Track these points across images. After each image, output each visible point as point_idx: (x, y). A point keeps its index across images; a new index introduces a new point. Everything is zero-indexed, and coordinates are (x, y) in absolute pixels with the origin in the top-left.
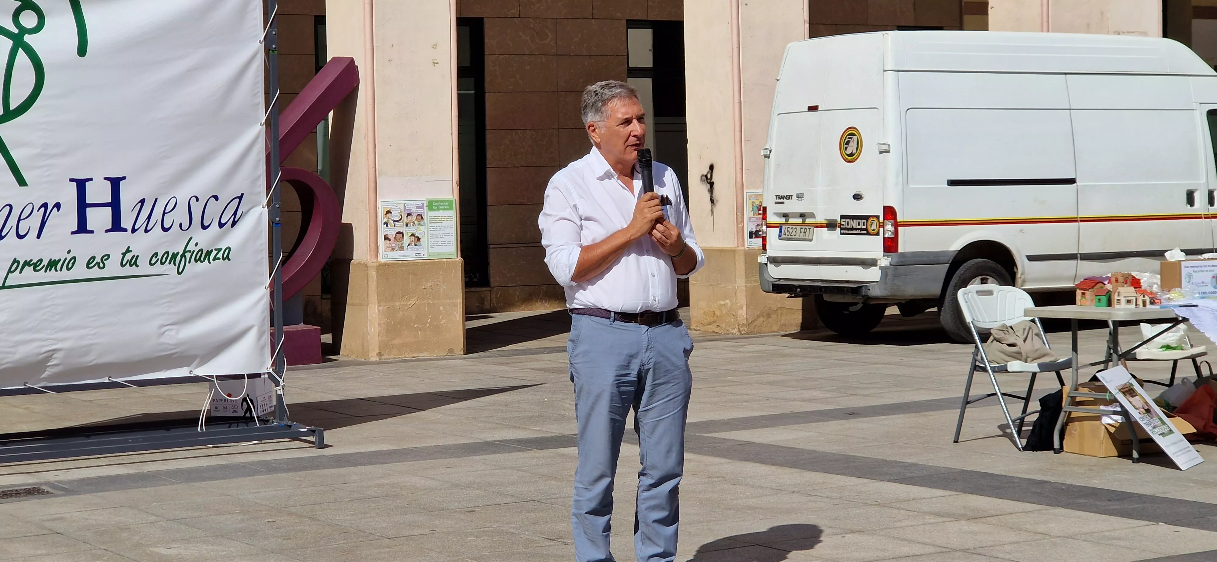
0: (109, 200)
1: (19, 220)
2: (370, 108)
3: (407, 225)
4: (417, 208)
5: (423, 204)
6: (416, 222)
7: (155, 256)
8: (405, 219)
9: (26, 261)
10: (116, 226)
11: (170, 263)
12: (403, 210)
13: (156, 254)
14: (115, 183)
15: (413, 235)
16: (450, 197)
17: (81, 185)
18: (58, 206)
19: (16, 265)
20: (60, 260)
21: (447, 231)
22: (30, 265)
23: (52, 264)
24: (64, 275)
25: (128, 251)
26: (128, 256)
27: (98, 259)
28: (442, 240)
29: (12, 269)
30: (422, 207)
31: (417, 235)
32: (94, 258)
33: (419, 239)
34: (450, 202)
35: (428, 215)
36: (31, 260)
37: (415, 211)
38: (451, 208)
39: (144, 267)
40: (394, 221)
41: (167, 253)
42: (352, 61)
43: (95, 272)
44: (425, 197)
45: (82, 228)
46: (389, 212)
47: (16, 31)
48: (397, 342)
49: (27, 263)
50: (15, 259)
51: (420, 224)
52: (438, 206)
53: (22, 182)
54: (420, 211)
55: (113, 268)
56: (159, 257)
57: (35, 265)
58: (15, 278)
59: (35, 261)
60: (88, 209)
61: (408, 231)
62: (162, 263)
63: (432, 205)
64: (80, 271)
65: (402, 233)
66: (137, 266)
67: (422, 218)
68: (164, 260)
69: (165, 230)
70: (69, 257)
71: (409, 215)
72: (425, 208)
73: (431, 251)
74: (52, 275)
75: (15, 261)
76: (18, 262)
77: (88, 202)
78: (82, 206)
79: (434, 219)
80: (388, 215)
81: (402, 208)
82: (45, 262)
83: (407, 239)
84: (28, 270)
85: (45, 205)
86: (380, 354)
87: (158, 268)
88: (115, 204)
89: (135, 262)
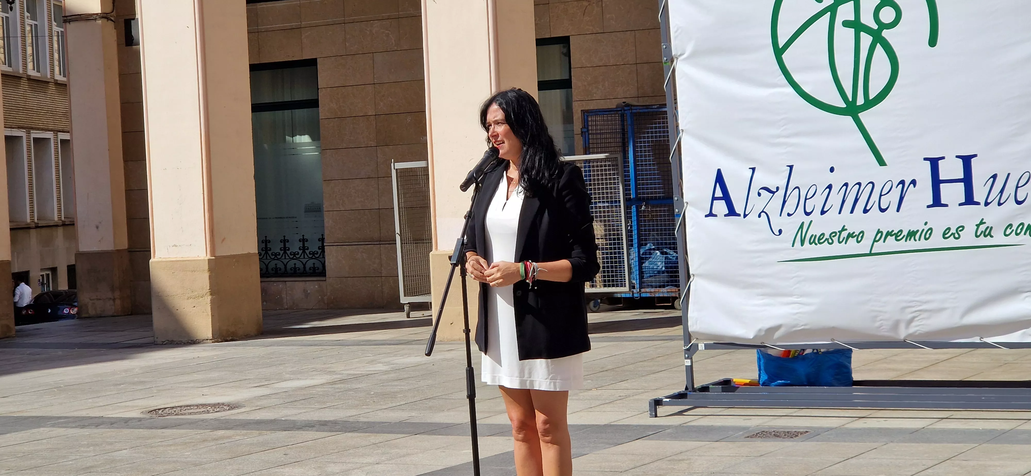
0: (961, 176)
1: (881, 195)
7: (1010, 227)
9: (888, 231)
10: (969, 200)
11: (1025, 234)
13: (1010, 226)
14: (967, 160)
17: (934, 163)
18: (914, 182)
19: (880, 235)
20: (918, 231)
22: (892, 236)
23: (912, 234)
24: (923, 244)
25: (982, 223)
26: (982, 228)
27: (953, 231)
29: (877, 239)
32: (949, 229)
36: (893, 231)
39: (998, 238)
41: (1022, 224)
43: (951, 242)
45: (937, 202)
47: (875, 27)
49: (889, 234)
50: (879, 229)
53: (882, 162)
55: (967, 238)
56: (1014, 228)
57: (897, 235)
58: (879, 247)
59: (896, 232)
60: (941, 185)
62: (1017, 234)
64: (937, 240)
66: (992, 237)
68: (1019, 231)
69: (1019, 203)
70: (926, 228)
74: (911, 244)
75: (879, 232)
76: (882, 232)
77: (941, 178)
78: (936, 182)
82: (905, 233)
84: (891, 239)
85: (902, 182)
87: (1013, 239)
88: (967, 180)
89: (988, 233)
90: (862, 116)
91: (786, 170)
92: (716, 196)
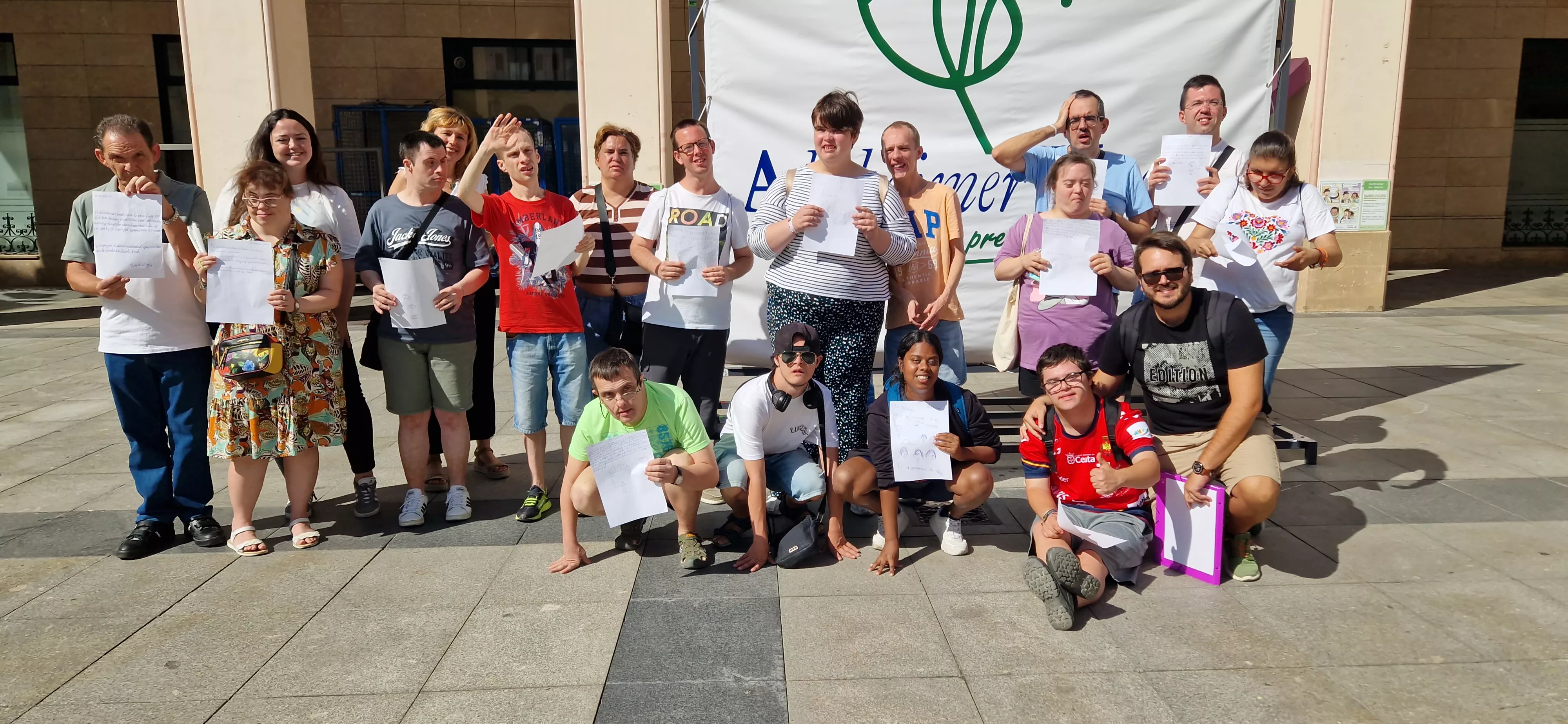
1: (983, 190)
2: (1319, 101)
3: (1343, 201)
4: (1354, 187)
5: (1360, 184)
6: (1351, 200)
8: (1341, 197)
9: (987, 235)
12: (1340, 189)
15: (1347, 210)
16: (1385, 178)
19: (976, 239)
21: (1379, 207)
22: (991, 240)
28: (1374, 215)
29: (972, 244)
30: (1359, 187)
31: (1351, 210)
33: (1352, 213)
34: (1385, 183)
35: (1363, 193)
36: (993, 234)
37: (1351, 190)
38: (1385, 188)
40: (1331, 198)
42: (1306, 60)
44: (1362, 178)
46: (1327, 190)
48: (1323, 298)
49: (988, 238)
50: (976, 232)
51: (1354, 201)
52: (1373, 186)
53: (988, 150)
54: (1356, 190)
57: (997, 240)
59: (996, 235)
61: (1342, 207)
63: (1367, 185)
65: (1338, 209)
67: (1357, 196)
71: (1345, 193)
72: (1361, 188)
73: (1363, 224)
75: (976, 234)
76: (979, 236)
79: (1367, 198)
80: (1327, 193)
81: (1340, 186)
83: (1341, 213)
84: (989, 245)
86: (1306, 308)
90: (970, 90)
91: (862, 155)
92: (758, 185)
